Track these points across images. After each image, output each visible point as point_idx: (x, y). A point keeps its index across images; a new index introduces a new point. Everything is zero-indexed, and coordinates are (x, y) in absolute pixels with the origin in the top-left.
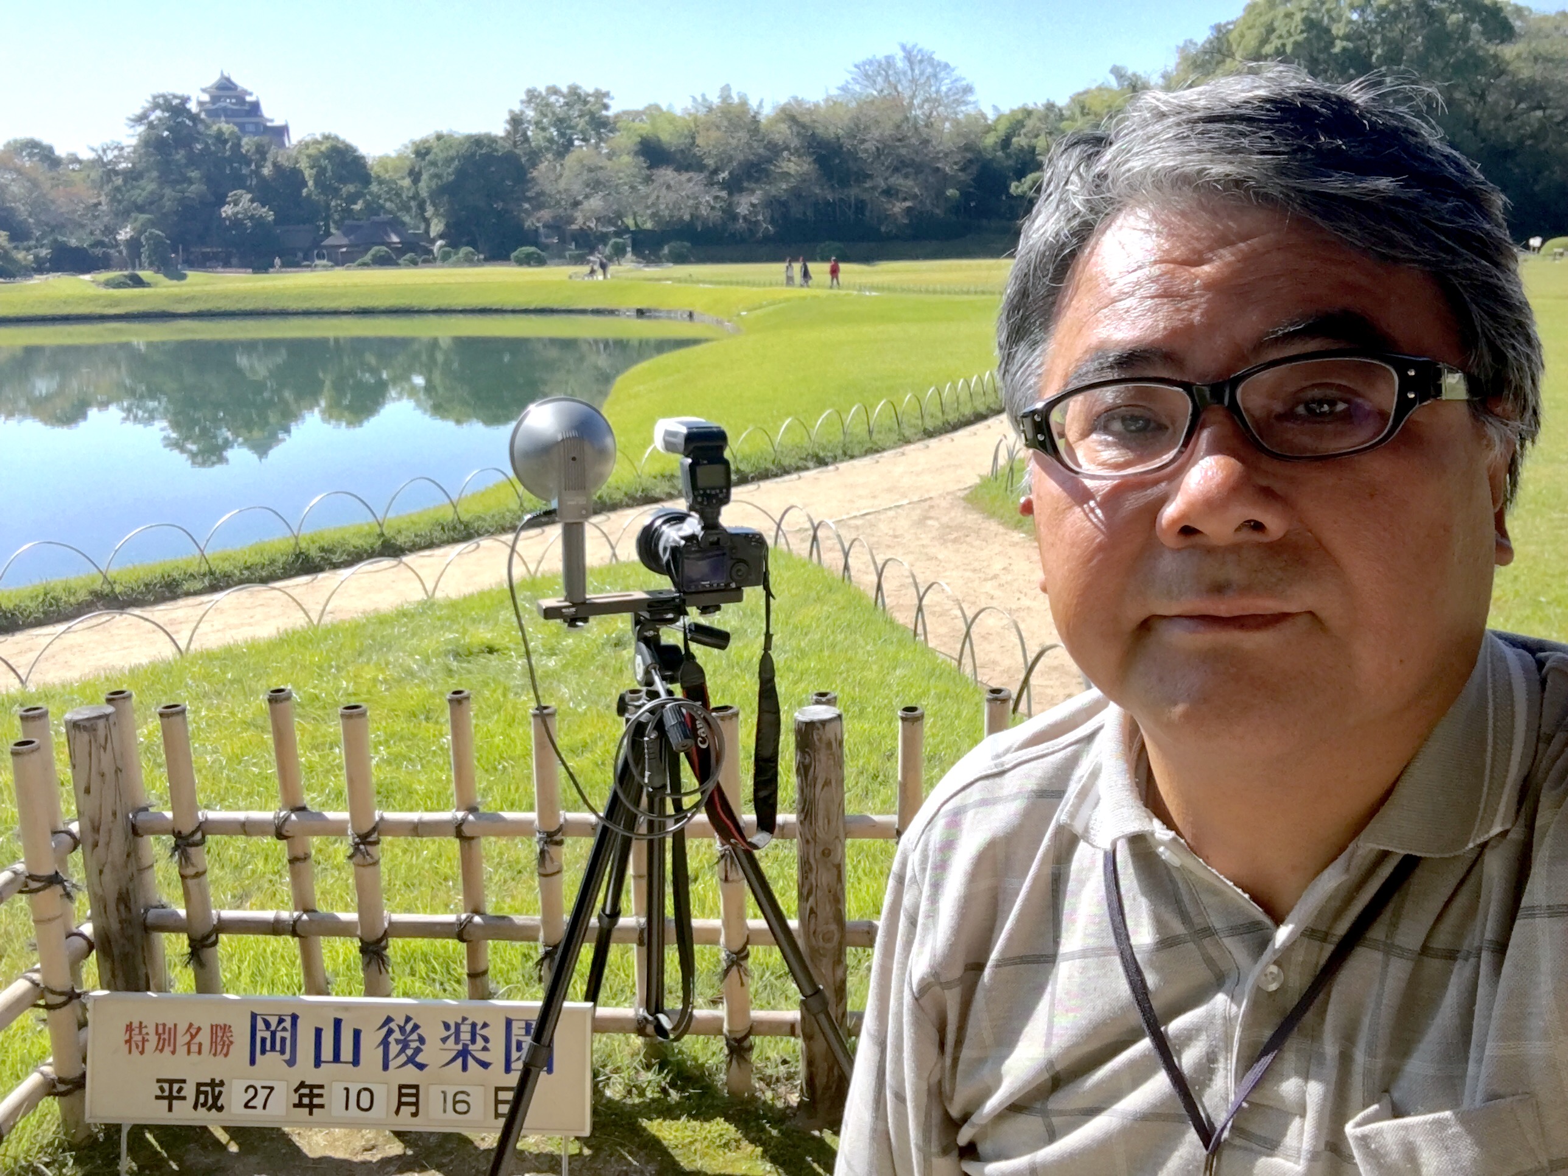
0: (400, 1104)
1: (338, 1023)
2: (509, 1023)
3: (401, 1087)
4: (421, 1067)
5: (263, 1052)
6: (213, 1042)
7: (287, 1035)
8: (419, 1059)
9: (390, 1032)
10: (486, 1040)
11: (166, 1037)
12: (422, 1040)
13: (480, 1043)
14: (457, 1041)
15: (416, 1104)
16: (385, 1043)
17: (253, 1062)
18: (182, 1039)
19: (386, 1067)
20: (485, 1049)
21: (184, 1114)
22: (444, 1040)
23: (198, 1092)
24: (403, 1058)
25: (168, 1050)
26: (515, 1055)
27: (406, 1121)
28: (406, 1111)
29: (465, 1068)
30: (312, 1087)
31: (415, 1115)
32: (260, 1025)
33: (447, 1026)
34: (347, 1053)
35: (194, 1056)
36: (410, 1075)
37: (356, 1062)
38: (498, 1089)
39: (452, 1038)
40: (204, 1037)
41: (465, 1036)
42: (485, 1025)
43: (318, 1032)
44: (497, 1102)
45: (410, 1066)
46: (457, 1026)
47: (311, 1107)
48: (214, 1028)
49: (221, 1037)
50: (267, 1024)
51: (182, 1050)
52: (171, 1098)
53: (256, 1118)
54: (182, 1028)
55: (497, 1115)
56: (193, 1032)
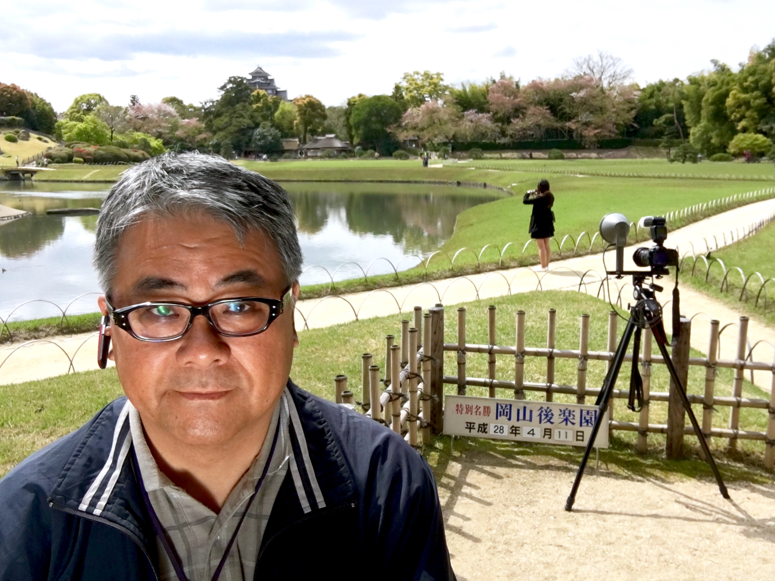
0: (545, 434)
1: (525, 408)
2: (581, 411)
3: (545, 429)
4: (552, 423)
5: (500, 415)
6: (484, 412)
7: (508, 411)
8: (552, 420)
9: (542, 412)
10: (574, 416)
11: (469, 409)
12: (552, 415)
13: (572, 417)
14: (564, 415)
15: (550, 435)
16: (540, 415)
17: (497, 418)
18: (474, 410)
19: (540, 422)
20: (574, 419)
21: (474, 433)
22: (560, 415)
23: (479, 427)
24: (546, 420)
25: (469, 413)
26: (583, 421)
27: (546, 440)
28: (547, 437)
29: (567, 424)
30: (516, 427)
31: (550, 438)
32: (499, 407)
33: (561, 411)
34: (528, 417)
35: (478, 416)
36: (548, 425)
37: (531, 420)
38: (577, 432)
39: (562, 416)
40: (481, 410)
41: (567, 414)
42: (574, 411)
43: (518, 411)
44: (577, 436)
45: (548, 423)
46: (564, 411)
47: (516, 434)
48: (485, 407)
49: (487, 410)
50: (502, 407)
51: (474, 414)
52: (470, 428)
53: (498, 435)
54: (474, 407)
55: (577, 440)
56: (478, 408)
